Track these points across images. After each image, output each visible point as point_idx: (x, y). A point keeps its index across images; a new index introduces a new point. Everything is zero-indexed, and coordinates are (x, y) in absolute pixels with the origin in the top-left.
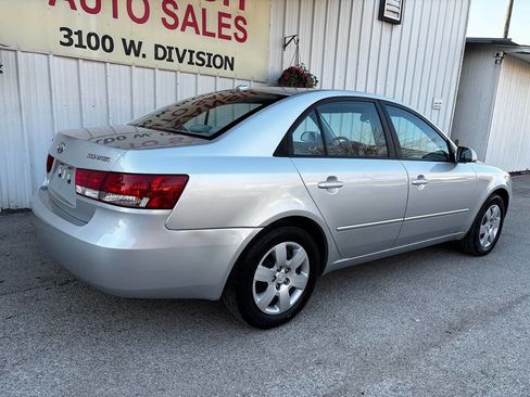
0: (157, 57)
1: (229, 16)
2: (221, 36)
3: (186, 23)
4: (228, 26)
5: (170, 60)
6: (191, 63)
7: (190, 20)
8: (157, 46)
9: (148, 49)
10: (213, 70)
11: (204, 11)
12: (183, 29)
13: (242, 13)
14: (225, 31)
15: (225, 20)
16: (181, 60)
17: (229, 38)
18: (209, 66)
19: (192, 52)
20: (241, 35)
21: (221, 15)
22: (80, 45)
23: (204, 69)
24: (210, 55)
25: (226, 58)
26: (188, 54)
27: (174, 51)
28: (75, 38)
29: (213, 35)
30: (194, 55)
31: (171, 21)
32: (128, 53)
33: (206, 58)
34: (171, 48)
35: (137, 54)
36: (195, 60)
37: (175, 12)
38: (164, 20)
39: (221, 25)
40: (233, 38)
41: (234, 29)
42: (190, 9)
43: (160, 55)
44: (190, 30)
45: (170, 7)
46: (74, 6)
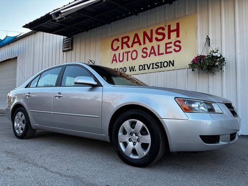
0: (140, 70)
1: (171, 43)
2: (167, 53)
3: (151, 53)
4: (171, 47)
5: (145, 69)
6: (153, 68)
7: (152, 51)
8: (140, 66)
9: (137, 68)
10: (163, 69)
11: (159, 46)
12: (149, 56)
13: (178, 39)
15: (168, 46)
16: (149, 68)
17: (171, 52)
18: (161, 67)
19: (153, 64)
20: (177, 49)
21: (166, 44)
23: (159, 69)
24: (161, 63)
25: (170, 62)
26: (151, 65)
27: (146, 66)
29: (163, 54)
30: (154, 65)
31: (145, 55)
32: (131, 71)
33: (159, 64)
34: (144, 65)
35: (133, 71)
36: (155, 66)
37: (147, 51)
38: (142, 56)
39: (167, 48)
40: (173, 52)
41: (174, 47)
42: (153, 48)
43: (141, 68)
44: (152, 55)
45: (145, 50)
46: (117, 62)
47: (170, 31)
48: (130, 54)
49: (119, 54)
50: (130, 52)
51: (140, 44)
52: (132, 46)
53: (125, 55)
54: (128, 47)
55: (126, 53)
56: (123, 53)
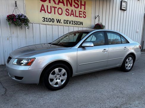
0: (64, 23)
1: (82, 12)
2: (80, 17)
3: (71, 14)
4: (81, 14)
5: (67, 23)
6: (72, 24)
7: (72, 13)
8: (64, 20)
9: (62, 21)
11: (75, 11)
12: (70, 16)
13: (85, 11)
14: (81, 15)
15: (80, 13)
16: (70, 23)
17: (82, 17)
18: (77, 24)
19: (72, 21)
20: (84, 16)
21: (80, 11)
22: (47, 21)
23: (76, 25)
24: (77, 22)
25: (81, 22)
26: (72, 22)
27: (68, 21)
28: (46, 19)
29: (78, 17)
30: (73, 22)
31: (68, 14)
32: (58, 22)
33: (76, 22)
34: (67, 21)
35: (60, 23)
36: (73, 23)
37: (69, 11)
38: (66, 14)
39: (80, 14)
40: (83, 17)
41: (83, 15)
42: (72, 11)
43: (65, 22)
44: (72, 16)
45: (67, 10)
46: (45, 12)
47: (81, 5)
48: (56, 9)
49: (47, 6)
50: (56, 8)
51: (64, 5)
52: (58, 4)
53: (53, 9)
54: (55, 3)
55: (53, 7)
56: (51, 7)
